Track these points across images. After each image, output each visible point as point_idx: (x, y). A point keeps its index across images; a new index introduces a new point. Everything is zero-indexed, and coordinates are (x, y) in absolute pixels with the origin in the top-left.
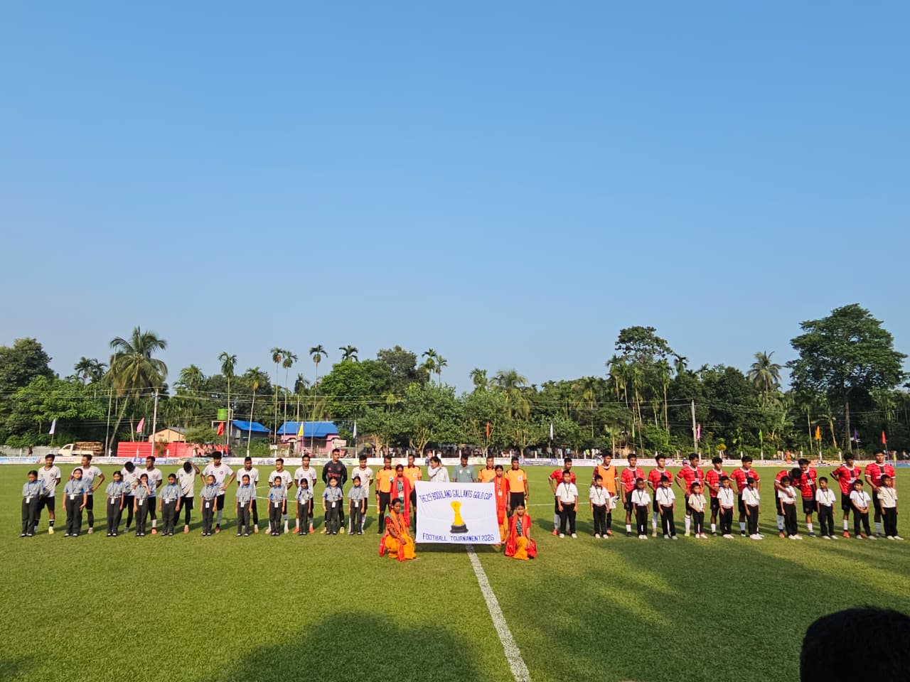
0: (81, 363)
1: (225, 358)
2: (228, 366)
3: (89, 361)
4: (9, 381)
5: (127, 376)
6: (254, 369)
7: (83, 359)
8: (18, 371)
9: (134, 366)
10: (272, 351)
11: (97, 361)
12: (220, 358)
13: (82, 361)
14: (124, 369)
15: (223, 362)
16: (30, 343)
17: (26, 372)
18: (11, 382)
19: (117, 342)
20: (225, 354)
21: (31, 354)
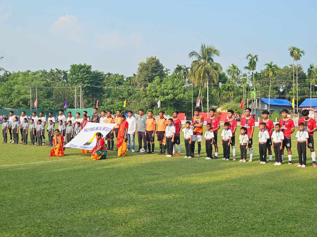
0: (177, 68)
1: (250, 57)
2: (252, 62)
3: (181, 67)
4: (145, 80)
5: (198, 74)
6: (269, 63)
7: (178, 65)
8: (148, 75)
9: (202, 68)
10: (289, 49)
11: (185, 67)
12: (247, 58)
13: (177, 67)
14: (197, 69)
15: (249, 61)
16: (153, 59)
17: (152, 75)
18: (146, 81)
19: (192, 54)
20: (250, 55)
21: (153, 65)
